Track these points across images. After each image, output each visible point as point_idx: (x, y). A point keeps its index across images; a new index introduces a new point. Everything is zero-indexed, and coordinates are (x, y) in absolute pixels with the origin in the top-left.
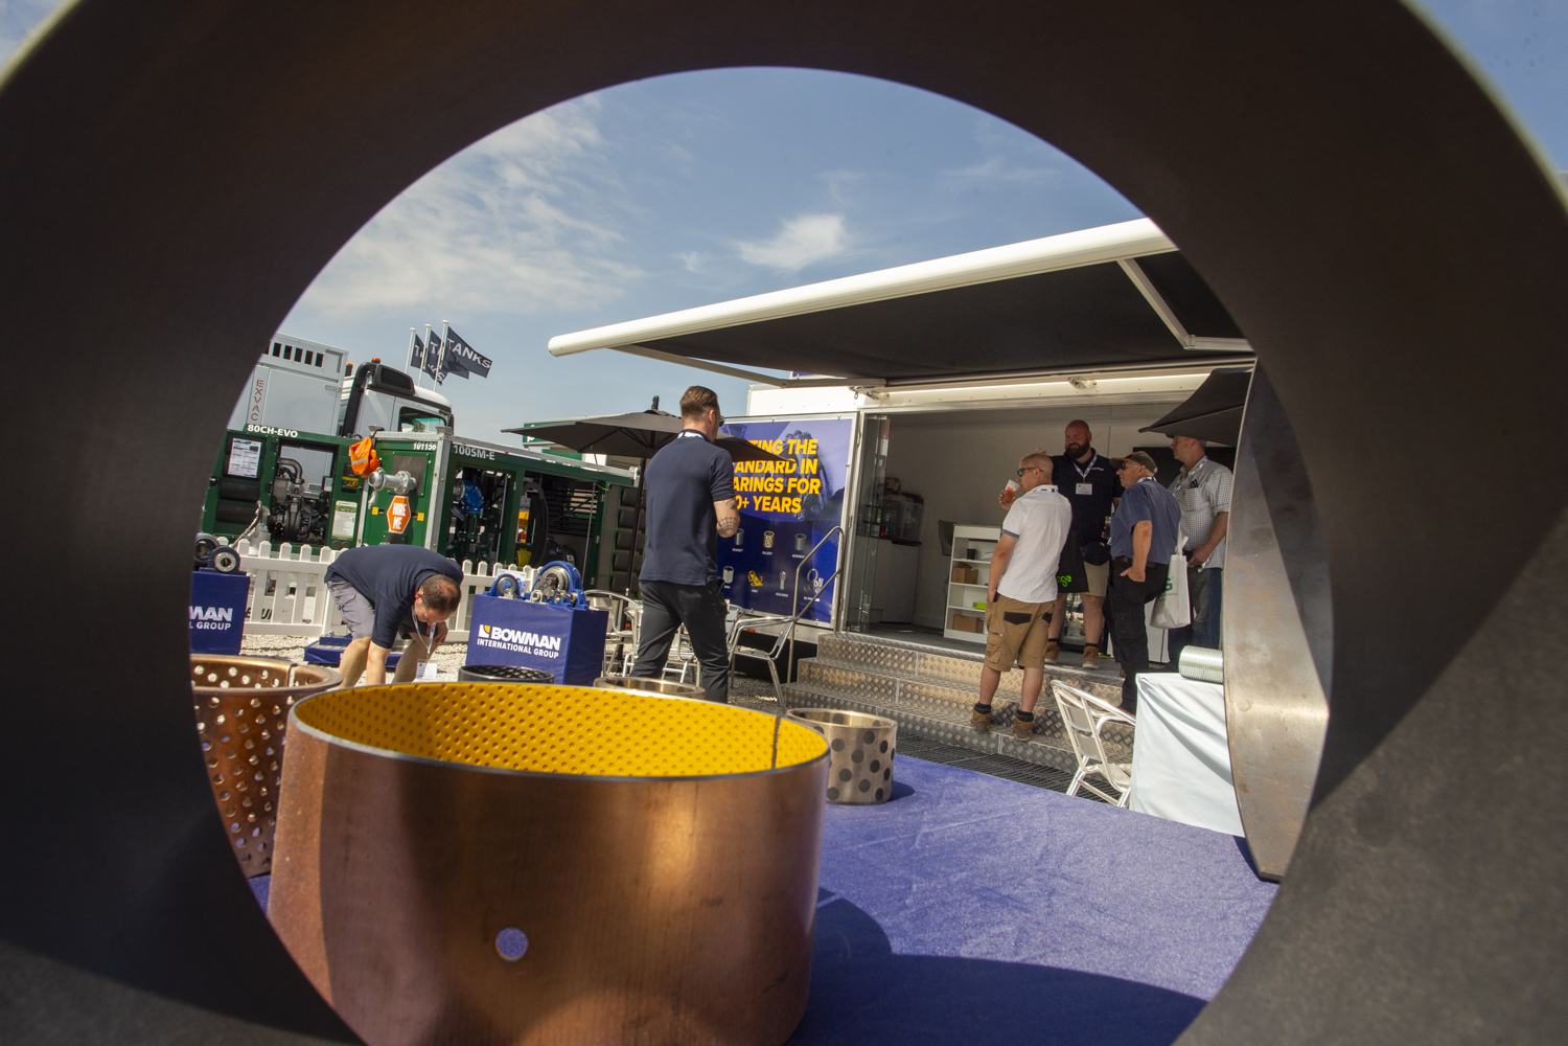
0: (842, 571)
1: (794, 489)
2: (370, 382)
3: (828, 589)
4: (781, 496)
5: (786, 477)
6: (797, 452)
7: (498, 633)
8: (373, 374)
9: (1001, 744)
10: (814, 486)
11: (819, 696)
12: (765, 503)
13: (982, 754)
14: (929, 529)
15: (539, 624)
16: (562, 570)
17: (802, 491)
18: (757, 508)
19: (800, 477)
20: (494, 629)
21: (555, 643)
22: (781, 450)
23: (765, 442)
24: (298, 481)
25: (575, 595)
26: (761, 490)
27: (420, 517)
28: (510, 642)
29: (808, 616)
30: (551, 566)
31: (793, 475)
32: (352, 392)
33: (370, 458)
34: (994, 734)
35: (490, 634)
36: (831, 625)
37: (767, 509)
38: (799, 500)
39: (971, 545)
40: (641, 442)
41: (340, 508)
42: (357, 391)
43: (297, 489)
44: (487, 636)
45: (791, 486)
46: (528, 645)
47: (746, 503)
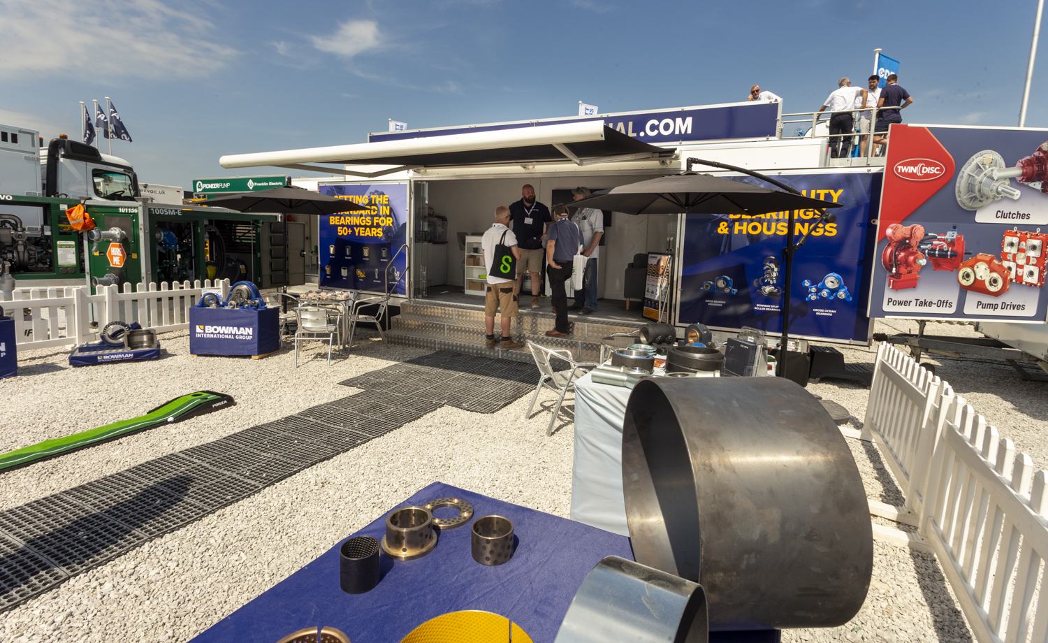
0: (409, 268)
1: (378, 224)
2: (63, 153)
3: (403, 277)
4: (371, 227)
5: (372, 216)
6: (377, 203)
7: (209, 329)
8: (64, 147)
9: (500, 353)
10: (389, 222)
11: (405, 337)
12: (361, 232)
13: (491, 359)
14: (452, 234)
15: (236, 321)
16: (245, 287)
17: (382, 225)
18: (357, 234)
19: (380, 217)
20: (206, 327)
21: (250, 331)
22: (367, 201)
23: (357, 196)
24: (19, 229)
25: (257, 301)
26: (358, 224)
27: (134, 256)
28: (219, 333)
29: (394, 292)
30: (238, 285)
31: (376, 216)
32: (48, 159)
33: (85, 218)
34: (497, 348)
35: (204, 330)
36: (407, 296)
37: (363, 235)
38: (381, 229)
39: (475, 246)
40: (284, 205)
41: (61, 246)
42: (53, 158)
43: (21, 235)
44: (203, 331)
45: (375, 222)
46: (231, 334)
47: (350, 231)
